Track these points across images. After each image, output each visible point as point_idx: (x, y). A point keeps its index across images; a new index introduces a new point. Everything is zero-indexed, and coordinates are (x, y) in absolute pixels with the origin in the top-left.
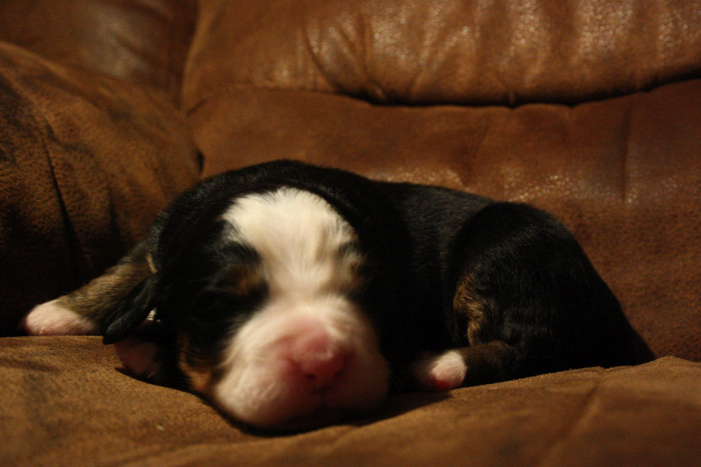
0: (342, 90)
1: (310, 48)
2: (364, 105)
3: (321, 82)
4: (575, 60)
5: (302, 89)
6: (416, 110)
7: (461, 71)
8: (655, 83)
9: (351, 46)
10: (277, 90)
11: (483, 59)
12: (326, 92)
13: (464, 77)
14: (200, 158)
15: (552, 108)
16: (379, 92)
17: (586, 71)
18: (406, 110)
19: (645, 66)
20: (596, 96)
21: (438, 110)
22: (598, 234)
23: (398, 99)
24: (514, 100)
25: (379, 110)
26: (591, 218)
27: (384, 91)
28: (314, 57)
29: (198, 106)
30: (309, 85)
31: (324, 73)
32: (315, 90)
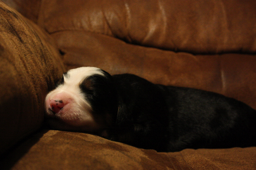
0: (117, 37)
1: (106, 20)
2: (123, 43)
3: (110, 33)
4: (198, 41)
5: (103, 34)
6: (144, 48)
8: (222, 53)
10: (94, 32)
13: (161, 40)
14: (62, 53)
15: (190, 55)
16: (130, 40)
17: (201, 45)
18: (141, 48)
23: (136, 42)
24: (177, 50)
28: (108, 24)
29: (56, 32)
30: (105, 33)
31: (111, 30)
32: (107, 35)
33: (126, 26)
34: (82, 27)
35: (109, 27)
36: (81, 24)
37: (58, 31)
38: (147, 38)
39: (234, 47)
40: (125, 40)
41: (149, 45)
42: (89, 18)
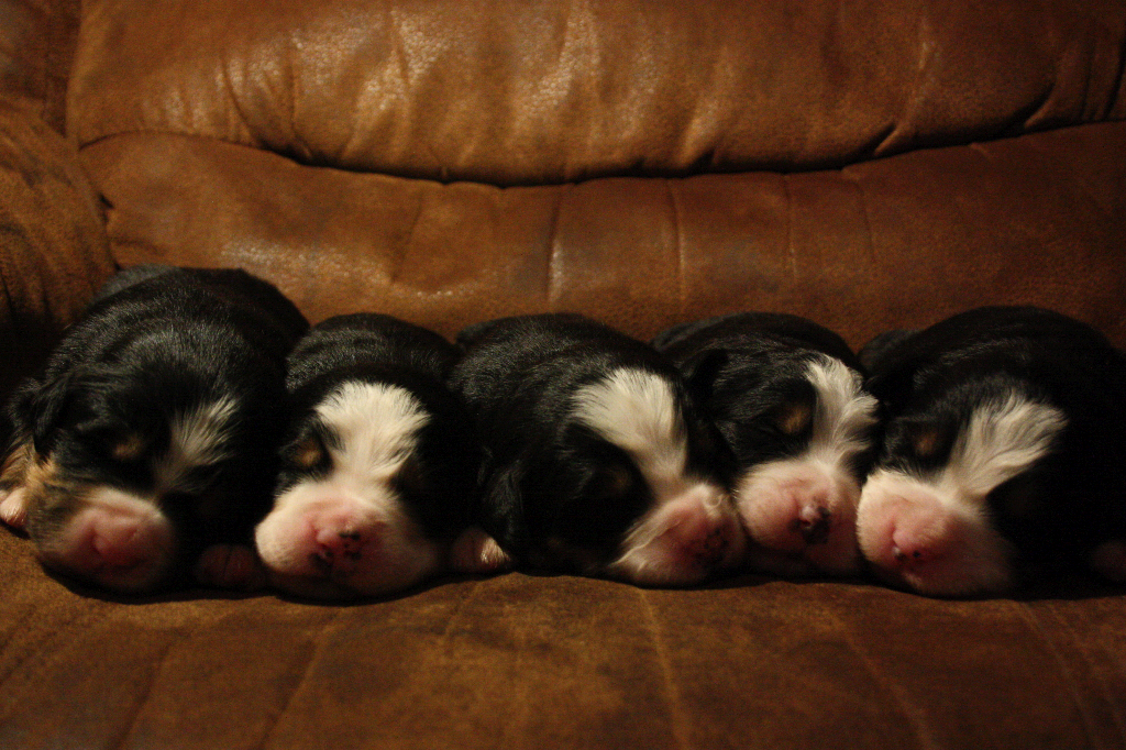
0: (266, 145)
2: (291, 165)
3: (246, 134)
4: (509, 143)
5: (224, 139)
6: (346, 175)
7: (395, 142)
8: (584, 176)
9: (278, 97)
10: (196, 137)
11: (419, 131)
13: (397, 149)
14: (105, 203)
15: (483, 189)
16: (307, 153)
17: (521, 156)
18: (336, 173)
19: (575, 160)
20: (528, 181)
21: (369, 178)
23: (322, 160)
24: (447, 176)
25: (307, 170)
27: (312, 151)
28: (237, 106)
29: (97, 141)
30: (232, 138)
31: (248, 126)
32: (237, 142)
33: (292, 108)
34: (164, 122)
35: (243, 116)
36: (163, 112)
37: (105, 138)
38: (355, 144)
39: (617, 156)
40: (290, 152)
41: (361, 166)
42: (183, 91)
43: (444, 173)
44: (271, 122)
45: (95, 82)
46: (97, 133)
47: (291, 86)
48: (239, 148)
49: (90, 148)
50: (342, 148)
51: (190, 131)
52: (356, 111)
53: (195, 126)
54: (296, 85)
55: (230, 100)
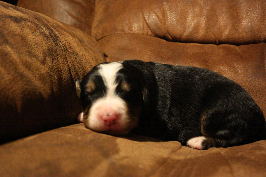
0: (157, 36)
1: (145, 20)
2: (164, 41)
3: (150, 32)
4: (240, 30)
5: (143, 34)
7: (200, 31)
9: (160, 20)
10: (134, 34)
11: (207, 28)
12: (151, 36)
13: (201, 34)
14: (105, 56)
15: (232, 46)
18: (180, 44)
21: (192, 44)
22: (257, 92)
23: (176, 40)
24: (219, 43)
25: (171, 43)
26: (254, 87)
27: (171, 37)
28: (147, 24)
29: (102, 38)
30: (145, 33)
31: (150, 29)
32: (147, 35)
33: (165, 23)
34: (123, 30)
36: (123, 27)
37: (104, 37)
38: (186, 34)
40: (164, 38)
41: (188, 41)
42: (129, 20)
43: (217, 41)
44: (158, 28)
45: (101, 22)
46: (102, 36)
47: (165, 16)
48: (148, 36)
49: (100, 41)
50: (182, 35)
51: (132, 32)
52: (186, 23)
53: (133, 30)
54: (166, 16)
55: (145, 22)
